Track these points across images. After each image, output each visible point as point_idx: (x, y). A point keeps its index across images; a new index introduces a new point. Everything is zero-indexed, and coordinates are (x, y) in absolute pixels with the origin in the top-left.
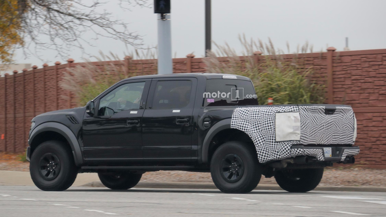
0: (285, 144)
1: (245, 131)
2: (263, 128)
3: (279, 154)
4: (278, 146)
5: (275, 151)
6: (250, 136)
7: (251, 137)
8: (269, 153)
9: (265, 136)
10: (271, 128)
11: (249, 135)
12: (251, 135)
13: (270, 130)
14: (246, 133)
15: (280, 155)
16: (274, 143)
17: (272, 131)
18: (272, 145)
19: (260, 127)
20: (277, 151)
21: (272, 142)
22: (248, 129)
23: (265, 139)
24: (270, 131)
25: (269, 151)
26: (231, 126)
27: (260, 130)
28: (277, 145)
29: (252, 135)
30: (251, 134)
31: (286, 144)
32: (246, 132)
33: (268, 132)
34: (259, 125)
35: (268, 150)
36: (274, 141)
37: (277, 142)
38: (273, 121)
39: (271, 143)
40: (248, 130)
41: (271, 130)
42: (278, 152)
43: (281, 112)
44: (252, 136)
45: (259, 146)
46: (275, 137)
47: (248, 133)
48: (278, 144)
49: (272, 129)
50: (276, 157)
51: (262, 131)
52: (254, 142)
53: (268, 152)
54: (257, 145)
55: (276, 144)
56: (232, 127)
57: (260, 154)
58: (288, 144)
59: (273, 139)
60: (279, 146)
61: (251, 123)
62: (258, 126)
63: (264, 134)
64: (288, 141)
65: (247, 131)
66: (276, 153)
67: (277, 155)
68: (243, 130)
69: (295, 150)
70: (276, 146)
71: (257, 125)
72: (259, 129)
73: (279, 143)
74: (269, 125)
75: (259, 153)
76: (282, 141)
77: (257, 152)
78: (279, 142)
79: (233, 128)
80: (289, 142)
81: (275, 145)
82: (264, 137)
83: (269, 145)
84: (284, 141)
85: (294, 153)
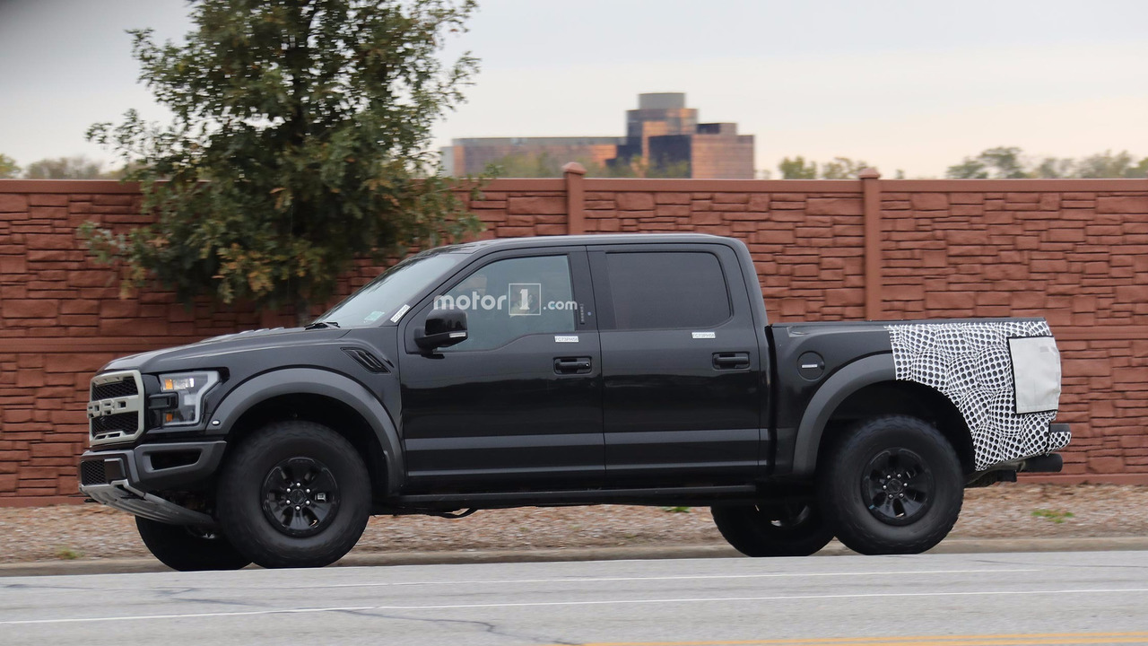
0: (1036, 419)
1: (939, 386)
2: (983, 379)
3: (1021, 446)
4: (1020, 425)
5: (1014, 440)
6: (954, 401)
7: (957, 403)
8: (998, 446)
9: (989, 400)
10: (1002, 378)
11: (951, 397)
12: (955, 398)
13: (1000, 382)
14: (943, 391)
15: (1023, 450)
16: (1010, 419)
17: (1006, 386)
18: (1007, 422)
19: (973, 377)
20: (1018, 438)
21: (1007, 415)
22: (946, 381)
23: (988, 407)
24: (1001, 387)
25: (999, 440)
26: (897, 373)
27: (976, 384)
28: (1018, 422)
29: (959, 397)
30: (956, 396)
31: (1039, 420)
32: (942, 388)
33: (996, 388)
34: (971, 370)
35: (997, 436)
36: (1010, 412)
37: (1019, 416)
38: (1006, 360)
39: (1004, 418)
40: (947, 384)
41: (1004, 384)
42: (1020, 442)
43: (1020, 337)
44: (958, 400)
45: (977, 425)
46: (1014, 402)
47: (947, 391)
48: (1021, 419)
49: (1005, 381)
50: (1016, 454)
51: (979, 386)
52: (964, 416)
53: (997, 442)
54: (974, 424)
55: (1016, 419)
56: (900, 375)
57: (980, 448)
58: (1043, 420)
59: (1008, 408)
60: (1023, 426)
61: (949, 364)
62: (970, 374)
63: (987, 395)
64: (1043, 412)
65: (945, 386)
66: (1016, 444)
67: (1017, 448)
68: (933, 385)
69: (1059, 435)
70: (1015, 426)
71: (966, 372)
72: (972, 381)
73: (1023, 417)
74: (997, 369)
75: (978, 445)
76: (1031, 413)
77: (975, 443)
78: (1024, 415)
79: (902, 378)
80: (1046, 415)
81: (1012, 422)
82: (985, 401)
83: (999, 423)
84: (1035, 413)
85: (1057, 444)
